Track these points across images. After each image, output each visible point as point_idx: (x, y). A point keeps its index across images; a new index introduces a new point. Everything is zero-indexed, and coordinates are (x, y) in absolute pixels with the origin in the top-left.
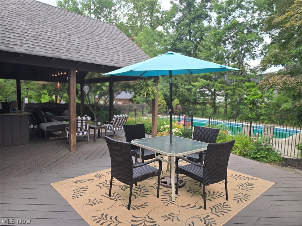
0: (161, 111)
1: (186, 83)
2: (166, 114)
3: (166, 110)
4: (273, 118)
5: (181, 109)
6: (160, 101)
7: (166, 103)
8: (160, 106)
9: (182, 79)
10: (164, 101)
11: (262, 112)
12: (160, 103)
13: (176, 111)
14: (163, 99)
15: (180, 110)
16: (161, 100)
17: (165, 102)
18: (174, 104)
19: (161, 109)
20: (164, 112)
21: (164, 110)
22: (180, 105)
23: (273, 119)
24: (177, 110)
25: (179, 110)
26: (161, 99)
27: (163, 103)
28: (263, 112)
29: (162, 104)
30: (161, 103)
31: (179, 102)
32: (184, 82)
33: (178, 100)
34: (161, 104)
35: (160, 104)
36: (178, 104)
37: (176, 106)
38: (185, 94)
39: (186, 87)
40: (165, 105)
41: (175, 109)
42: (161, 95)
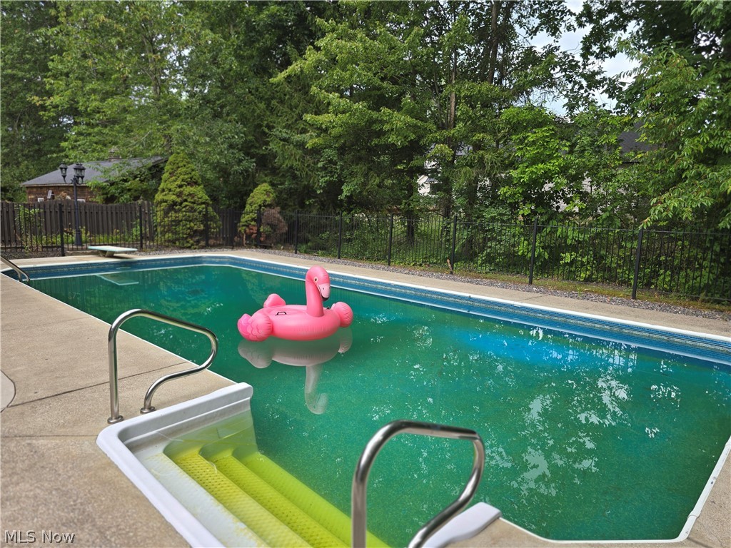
0: (180, 228)
3: (202, 227)
4: (612, 261)
6: (178, 190)
7: (207, 199)
8: (174, 211)
10: (197, 189)
11: (570, 233)
12: (174, 197)
13: (258, 230)
14: (191, 183)
15: (274, 228)
16: (180, 186)
17: (202, 194)
19: (179, 222)
20: (190, 236)
21: (191, 228)
22: (278, 209)
23: (614, 265)
24: (263, 229)
25: (268, 229)
26: (183, 180)
28: (572, 235)
29: (186, 200)
30: (178, 196)
31: (272, 196)
33: (269, 188)
34: (179, 200)
35: (175, 203)
36: (270, 206)
37: (259, 210)
40: (199, 204)
41: (253, 223)
42: (185, 166)
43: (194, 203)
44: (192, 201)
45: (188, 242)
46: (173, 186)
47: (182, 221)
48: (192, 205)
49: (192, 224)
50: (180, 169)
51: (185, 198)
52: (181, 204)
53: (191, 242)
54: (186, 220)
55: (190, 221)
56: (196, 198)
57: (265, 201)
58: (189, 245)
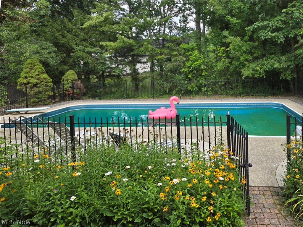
0: (41, 96)
1: (85, 43)
2: (53, 101)
3: (53, 94)
5: (83, 88)
6: (37, 77)
7: (51, 80)
8: (37, 87)
9: (76, 36)
10: (46, 76)
12: (36, 81)
13: (73, 92)
14: (43, 73)
15: (80, 90)
16: (38, 75)
17: (49, 78)
18: (67, 80)
19: (40, 92)
20: (48, 98)
21: (48, 95)
22: (80, 81)
24: (75, 91)
25: (78, 90)
26: (39, 72)
27: (44, 81)
29: (42, 81)
30: (38, 80)
31: (76, 75)
32: (80, 41)
33: (74, 72)
34: (39, 82)
35: (37, 83)
36: (75, 80)
37: (72, 83)
38: (88, 62)
39: (88, 49)
40: (49, 83)
41: (70, 89)
42: (38, 64)
43: (46, 82)
44: (46, 81)
45: (47, 102)
46: (34, 75)
47: (42, 91)
48: (46, 83)
49: (48, 93)
50: (35, 66)
51: (42, 80)
52: (40, 84)
53: (49, 101)
54: (45, 91)
55: (47, 91)
56: (47, 80)
57: (74, 78)
58: (48, 103)
